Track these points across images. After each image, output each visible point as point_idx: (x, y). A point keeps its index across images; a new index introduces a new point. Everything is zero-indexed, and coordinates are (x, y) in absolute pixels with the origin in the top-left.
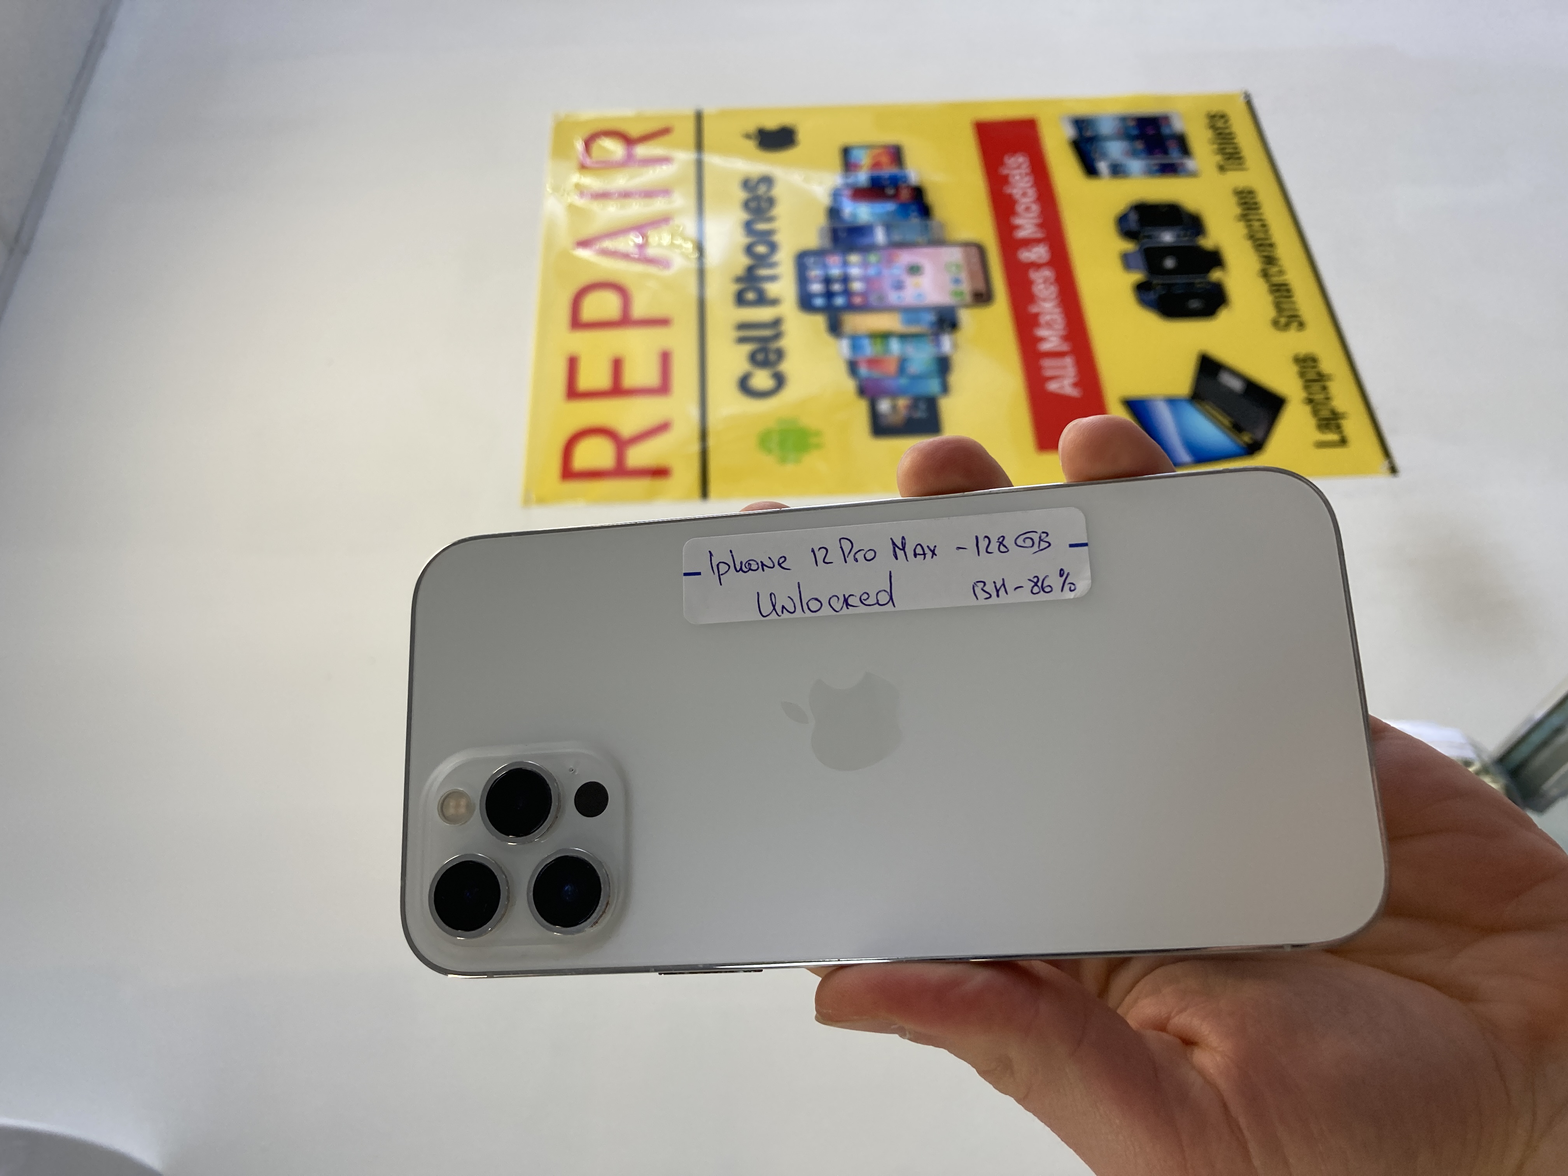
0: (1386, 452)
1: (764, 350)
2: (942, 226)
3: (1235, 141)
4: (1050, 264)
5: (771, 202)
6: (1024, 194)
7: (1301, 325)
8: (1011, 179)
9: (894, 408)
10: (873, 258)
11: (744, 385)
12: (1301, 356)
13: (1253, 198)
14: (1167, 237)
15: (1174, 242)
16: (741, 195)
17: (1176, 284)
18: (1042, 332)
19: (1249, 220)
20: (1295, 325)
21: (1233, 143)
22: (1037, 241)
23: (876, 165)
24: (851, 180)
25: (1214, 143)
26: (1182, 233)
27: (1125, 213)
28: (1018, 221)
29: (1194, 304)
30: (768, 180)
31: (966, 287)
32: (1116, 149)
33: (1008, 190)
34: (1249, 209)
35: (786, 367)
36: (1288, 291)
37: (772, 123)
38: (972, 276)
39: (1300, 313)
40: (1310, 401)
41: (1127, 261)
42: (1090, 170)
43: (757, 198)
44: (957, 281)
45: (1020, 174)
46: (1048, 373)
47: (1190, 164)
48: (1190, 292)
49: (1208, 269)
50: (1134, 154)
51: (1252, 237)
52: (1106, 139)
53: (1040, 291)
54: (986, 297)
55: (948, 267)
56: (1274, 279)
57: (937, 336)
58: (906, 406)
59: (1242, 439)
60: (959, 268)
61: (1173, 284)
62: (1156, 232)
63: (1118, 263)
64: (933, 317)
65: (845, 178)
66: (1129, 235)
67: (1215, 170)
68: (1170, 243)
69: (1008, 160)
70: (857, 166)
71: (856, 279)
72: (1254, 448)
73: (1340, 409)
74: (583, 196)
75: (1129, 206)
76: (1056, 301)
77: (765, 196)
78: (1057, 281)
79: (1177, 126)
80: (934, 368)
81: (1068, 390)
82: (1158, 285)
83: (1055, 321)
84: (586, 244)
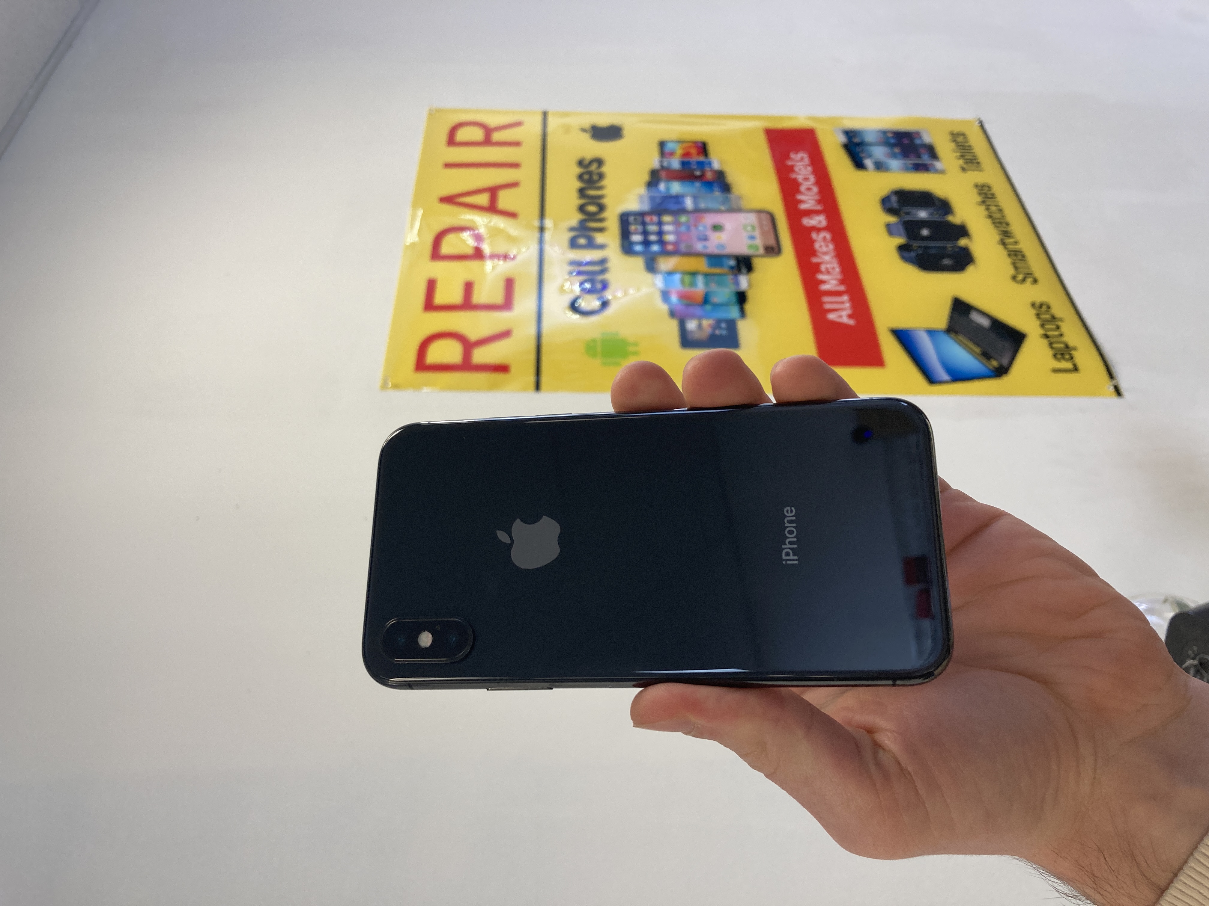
0: (1111, 377)
1: (592, 281)
2: (739, 198)
3: (974, 151)
4: (827, 228)
5: (601, 176)
6: (806, 179)
7: (1035, 281)
8: (796, 169)
9: (700, 326)
10: (683, 219)
11: (574, 306)
12: (1037, 303)
13: (988, 191)
14: (923, 214)
15: (927, 218)
16: (578, 170)
17: (932, 247)
18: (822, 277)
20: (1029, 280)
21: (972, 153)
22: (817, 212)
23: (687, 154)
24: (665, 164)
25: (956, 152)
26: (934, 212)
27: (886, 196)
28: (801, 197)
29: (947, 262)
30: (599, 162)
31: (759, 242)
32: (879, 152)
33: (793, 176)
34: (986, 198)
35: (609, 294)
36: (1024, 256)
37: (603, 121)
38: (763, 233)
39: (1033, 272)
40: (1046, 336)
41: (890, 229)
42: (859, 164)
43: (590, 173)
44: (752, 238)
45: (802, 165)
46: (827, 306)
47: (938, 165)
48: (943, 253)
49: (957, 239)
50: (894, 156)
51: (990, 217)
52: (870, 144)
53: (821, 246)
54: (776, 250)
55: (745, 227)
56: (1011, 247)
57: (736, 275)
58: (710, 325)
59: (991, 365)
60: (753, 228)
61: (929, 247)
62: (913, 211)
63: (883, 231)
64: (732, 263)
65: (661, 162)
66: (890, 211)
67: (958, 171)
68: (925, 218)
69: (792, 155)
70: (672, 154)
71: (669, 233)
72: (1001, 372)
73: (1071, 344)
74: (448, 165)
75: (891, 190)
76: (833, 254)
77: (597, 171)
78: (834, 240)
79: (927, 139)
80: (734, 299)
81: (845, 320)
82: (916, 246)
83: (833, 269)
84: (449, 200)
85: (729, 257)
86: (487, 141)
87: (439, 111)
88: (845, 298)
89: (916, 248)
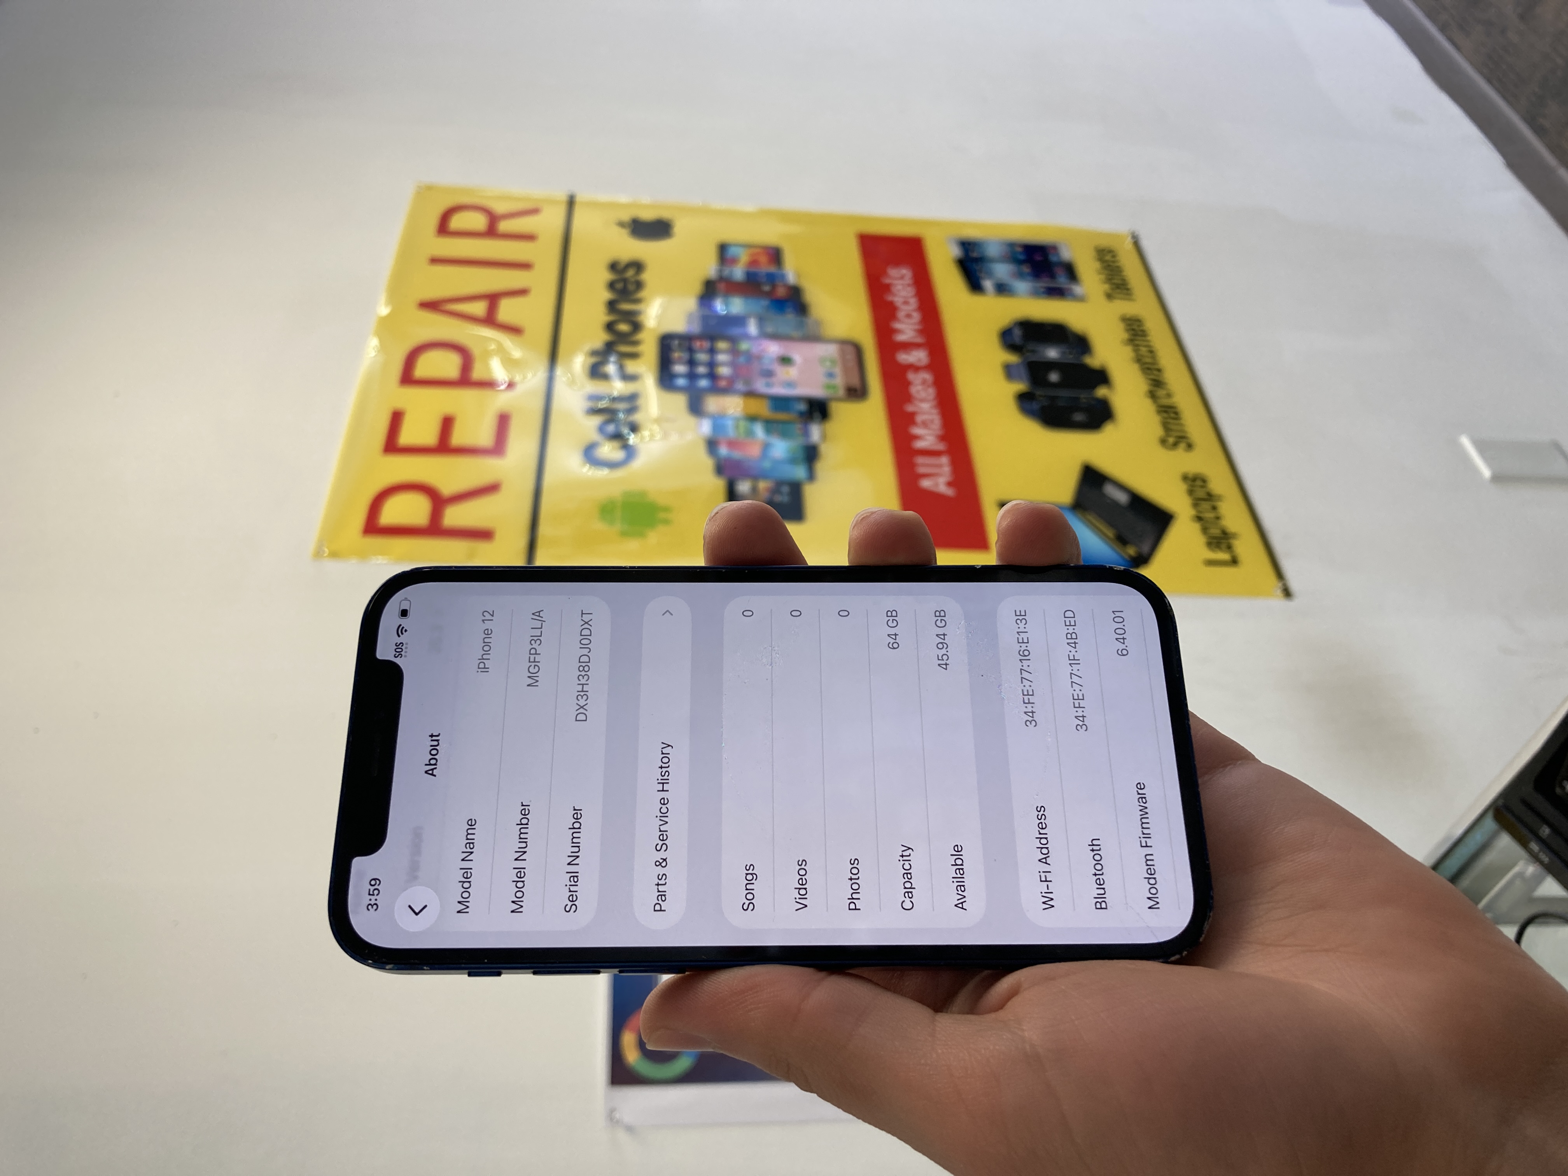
0: (1279, 573)
1: (616, 422)
2: (818, 323)
3: (1125, 273)
4: (928, 368)
5: (639, 285)
6: (906, 303)
7: (1190, 446)
8: (895, 289)
9: (753, 490)
10: (742, 346)
11: (589, 453)
12: (1190, 476)
13: (1139, 326)
14: (1052, 353)
15: (1058, 359)
16: (607, 276)
17: (1060, 397)
18: (916, 431)
20: (1182, 445)
21: (1121, 276)
22: (916, 346)
23: (753, 263)
24: (726, 272)
25: (1100, 273)
26: (1067, 350)
27: (1009, 327)
28: (897, 326)
29: (1079, 417)
30: (638, 266)
31: (839, 381)
32: (1003, 270)
33: (890, 298)
34: (1136, 335)
35: (636, 440)
36: (1176, 413)
37: (648, 215)
38: (846, 370)
39: (1189, 435)
40: (1199, 519)
41: (1009, 372)
42: (975, 285)
43: (625, 281)
44: (831, 375)
45: (902, 285)
46: (921, 470)
47: (1078, 289)
48: (1074, 406)
49: (1094, 388)
50: (1020, 276)
51: (1139, 360)
52: (992, 260)
53: (918, 392)
54: (861, 393)
55: (822, 360)
56: (1162, 401)
57: (806, 424)
58: (766, 490)
59: (1127, 553)
60: (833, 362)
61: (1057, 397)
62: (1041, 348)
63: (1000, 373)
64: (802, 407)
65: (721, 271)
66: (1012, 347)
67: (1102, 300)
68: (1054, 359)
69: (891, 271)
70: (734, 261)
71: (723, 364)
72: (1138, 563)
73: (1230, 530)
74: (435, 261)
75: (1014, 320)
76: (934, 403)
77: (633, 280)
78: (936, 384)
79: (1066, 254)
80: (801, 455)
81: (943, 489)
82: (1041, 396)
83: (932, 421)
84: (431, 306)
85: (799, 399)
86: (491, 232)
87: (430, 188)
89: (1041, 398)
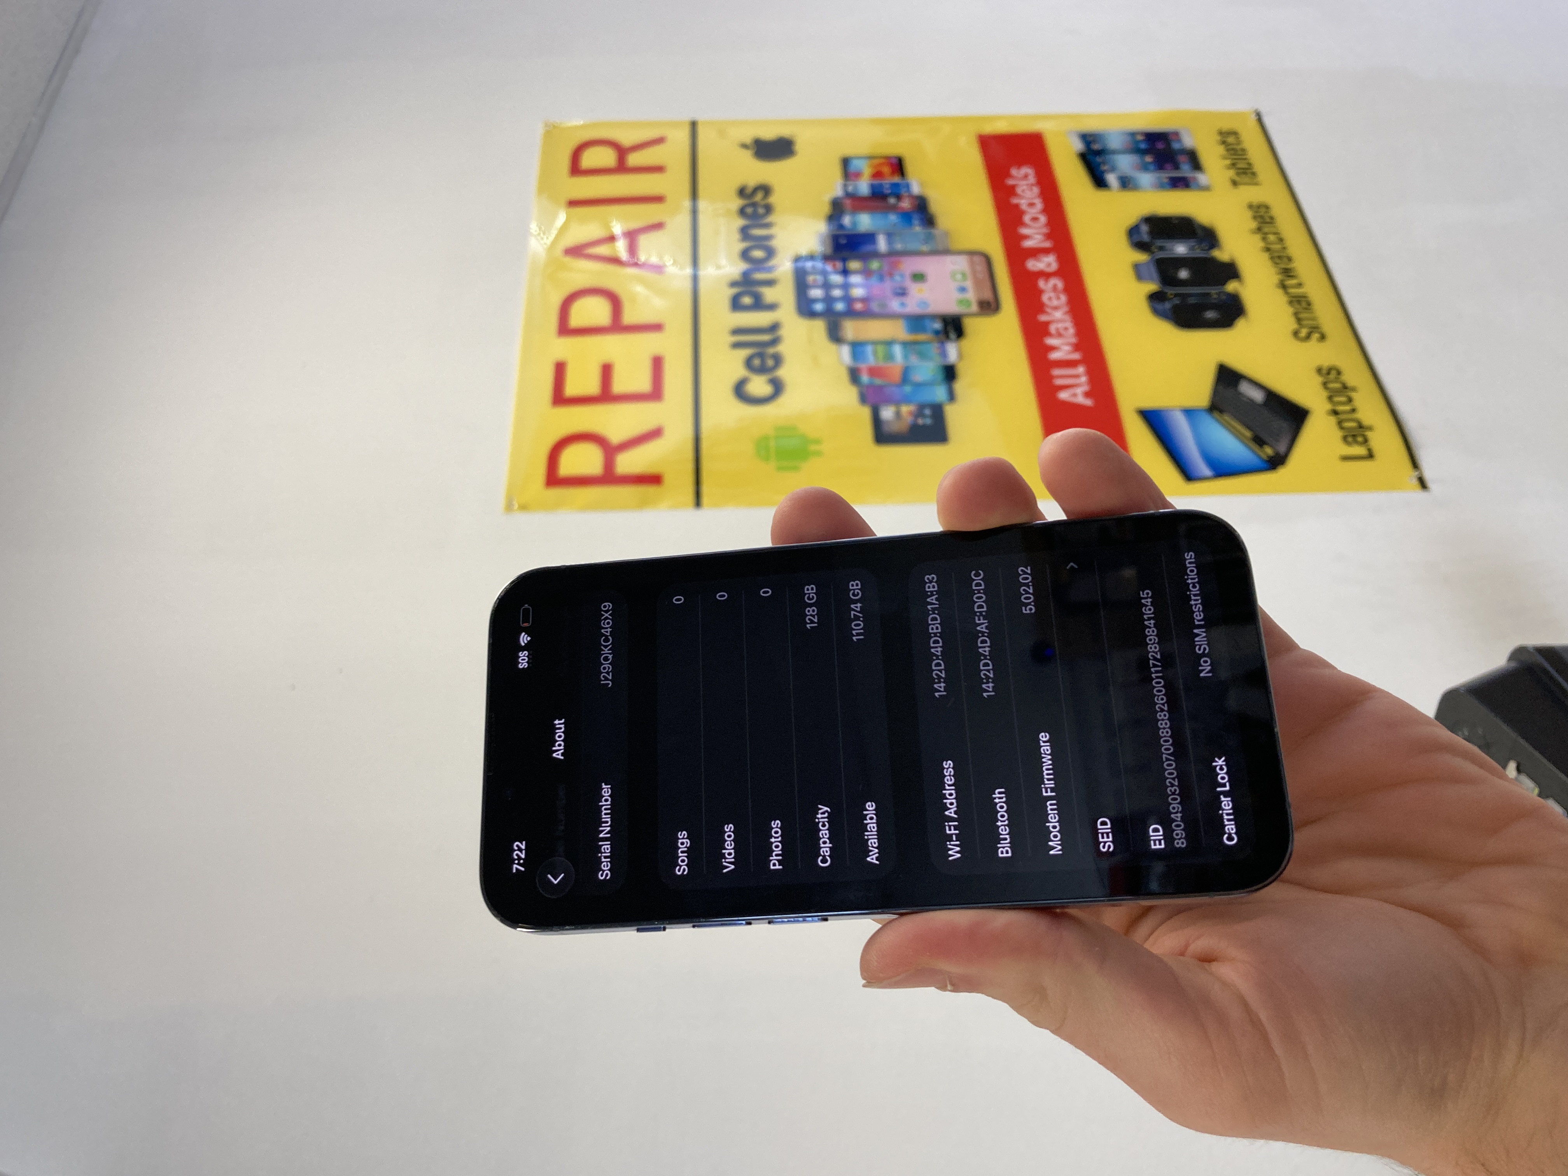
0: (1415, 464)
1: (761, 355)
2: (946, 234)
3: (1249, 156)
4: (1058, 273)
5: (769, 209)
6: (1032, 205)
7: (1323, 337)
8: (1019, 190)
9: (898, 414)
10: (875, 265)
11: (740, 391)
12: (1325, 368)
13: (1266, 212)
14: (1181, 249)
15: (1185, 254)
16: (737, 203)
17: (1190, 295)
18: (1051, 341)
19: (1266, 234)
20: (1316, 336)
21: (1245, 159)
22: (1046, 251)
23: (877, 175)
24: (850, 189)
25: (1225, 158)
26: (1195, 245)
27: (1135, 224)
28: (1024, 231)
29: (1210, 315)
30: (766, 190)
31: (971, 296)
32: (1125, 163)
33: (1015, 201)
34: (1262, 223)
35: (782, 373)
36: (1309, 304)
37: (769, 133)
38: (977, 283)
39: (1321, 325)
40: (1335, 413)
41: (1139, 271)
42: (1100, 182)
43: (754, 205)
44: (963, 290)
45: (1027, 185)
46: (1059, 382)
47: (1202, 178)
48: (1206, 303)
49: (1224, 283)
50: (1145, 168)
51: (1268, 250)
52: (1114, 152)
53: (1050, 299)
54: (993, 305)
55: (953, 275)
56: (1292, 291)
57: (942, 343)
58: (910, 413)
59: (1265, 453)
60: (964, 275)
61: (1188, 295)
62: (1167, 244)
63: (1130, 274)
64: (938, 325)
65: (845, 186)
66: (1140, 246)
67: (1228, 184)
68: (1183, 254)
69: (1014, 171)
70: (858, 175)
71: (857, 286)
72: (1275, 462)
73: (1366, 422)
74: (573, 203)
75: (1139, 218)
76: (1066, 309)
77: (763, 203)
78: (1067, 290)
79: (1188, 141)
80: (940, 376)
81: (1081, 400)
82: (1171, 294)
83: (1066, 329)
84: (576, 251)
85: (934, 317)
86: (621, 168)
87: (556, 129)
88: (1081, 370)
89: (1172, 297)
